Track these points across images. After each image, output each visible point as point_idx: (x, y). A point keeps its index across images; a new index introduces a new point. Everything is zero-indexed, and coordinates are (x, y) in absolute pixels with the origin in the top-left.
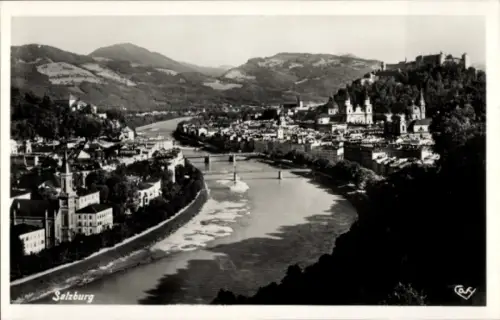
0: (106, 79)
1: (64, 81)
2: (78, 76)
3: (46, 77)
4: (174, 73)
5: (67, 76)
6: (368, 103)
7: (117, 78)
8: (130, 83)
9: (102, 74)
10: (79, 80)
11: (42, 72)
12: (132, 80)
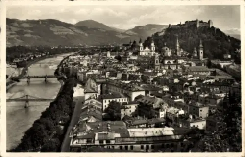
0: (77, 33)
1: (59, 33)
2: (66, 31)
3: (52, 32)
4: (104, 31)
5: (61, 31)
6: (153, 44)
7: (82, 33)
8: (86, 35)
9: (76, 31)
10: (65, 33)
11: (52, 30)
12: (88, 34)
